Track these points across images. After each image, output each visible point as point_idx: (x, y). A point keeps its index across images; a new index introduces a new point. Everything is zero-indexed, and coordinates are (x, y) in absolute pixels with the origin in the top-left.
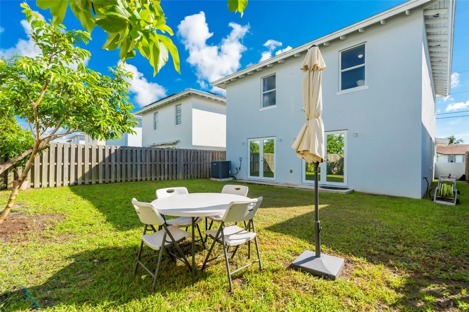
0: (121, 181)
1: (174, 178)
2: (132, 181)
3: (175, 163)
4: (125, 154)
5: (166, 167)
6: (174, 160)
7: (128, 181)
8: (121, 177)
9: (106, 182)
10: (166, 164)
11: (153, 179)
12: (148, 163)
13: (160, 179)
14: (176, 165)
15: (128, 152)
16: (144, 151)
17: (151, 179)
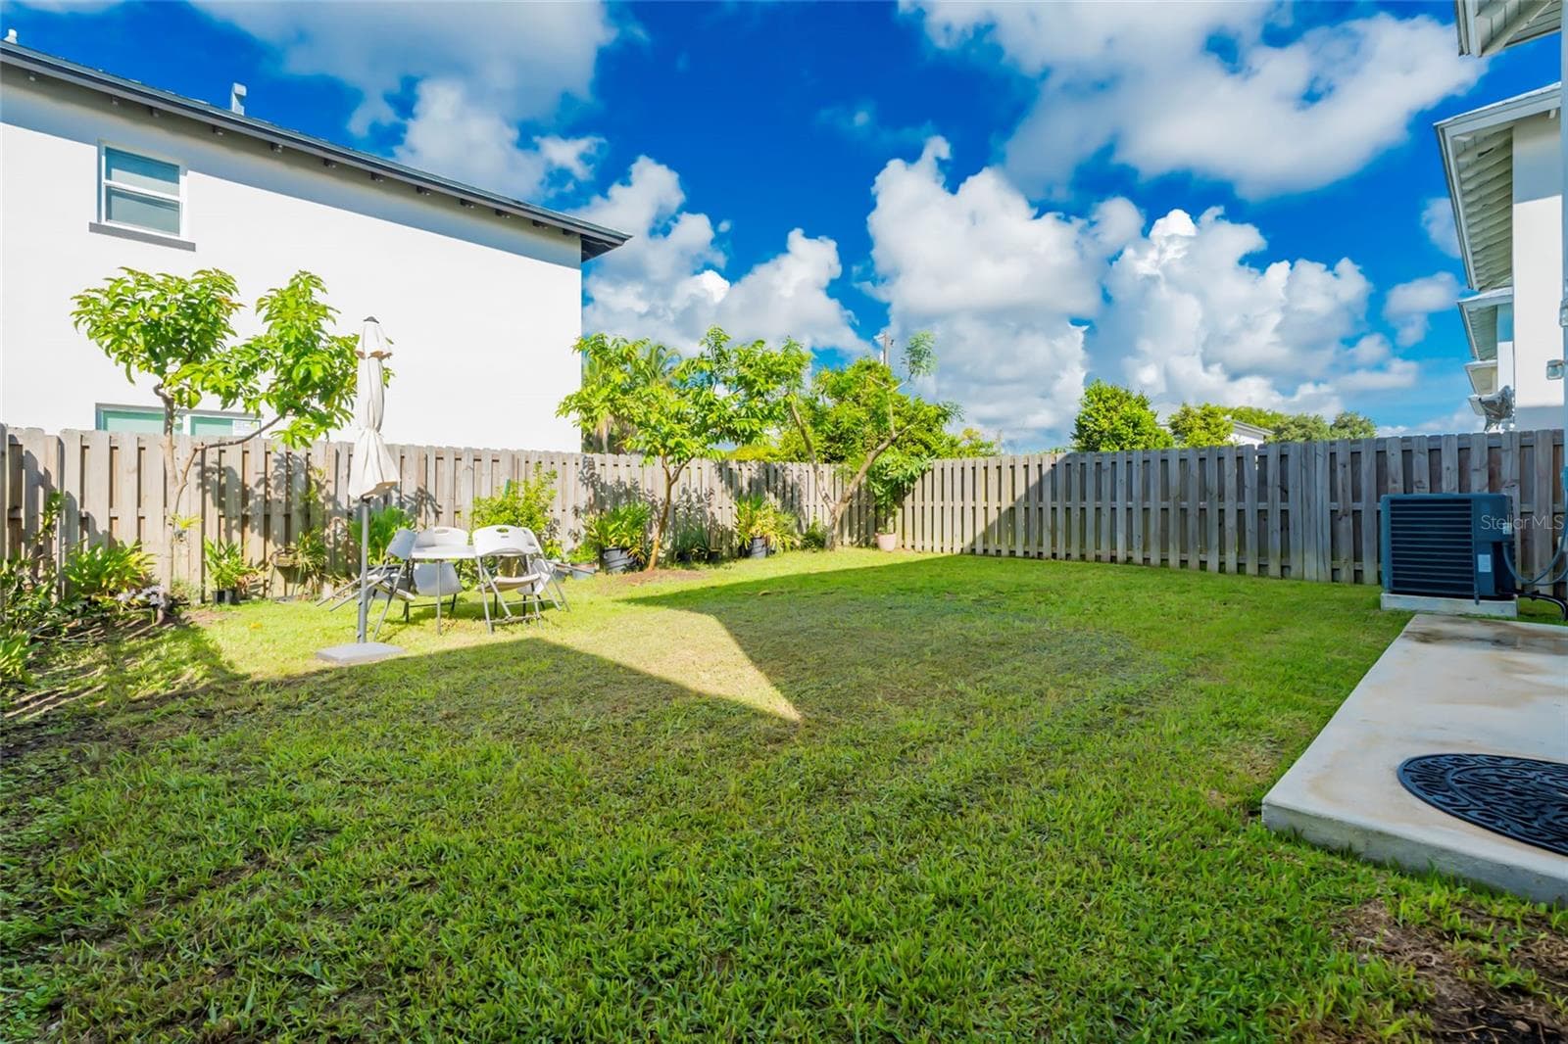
0: (1068, 556)
1: (1274, 568)
2: (1098, 558)
3: (1279, 505)
4: (1078, 476)
5: (1231, 522)
6: (1273, 491)
7: (1088, 557)
8: (1068, 544)
9: (1031, 555)
10: (1230, 506)
11: (1174, 559)
12: (1155, 504)
13: (1203, 565)
14: (1284, 513)
15: (1088, 470)
16: (1141, 463)
17: (1164, 561)
